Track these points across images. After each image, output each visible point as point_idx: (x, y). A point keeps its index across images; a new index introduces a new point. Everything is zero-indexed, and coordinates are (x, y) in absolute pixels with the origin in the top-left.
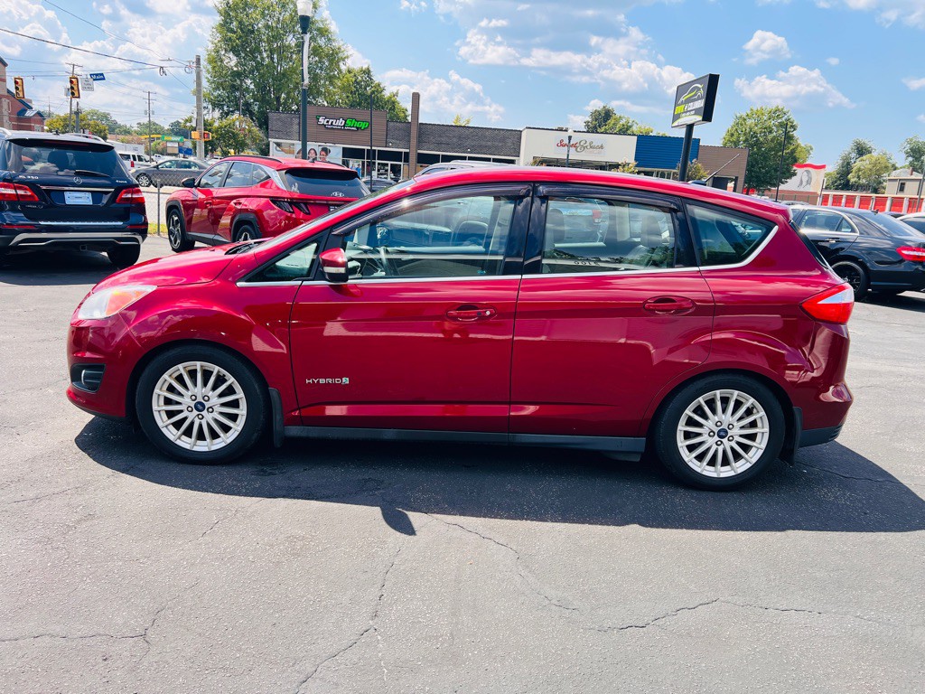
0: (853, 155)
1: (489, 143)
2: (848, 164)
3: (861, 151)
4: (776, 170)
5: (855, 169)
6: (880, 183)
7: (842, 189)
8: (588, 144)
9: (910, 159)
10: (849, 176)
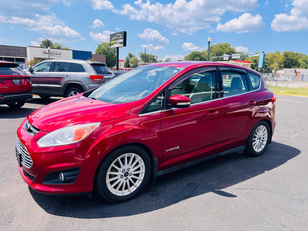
0: (129, 57)
1: (13, 52)
2: (128, 60)
3: (131, 56)
4: (113, 62)
5: (130, 61)
6: (137, 65)
7: (128, 67)
8: (55, 53)
9: (142, 58)
10: (129, 63)
